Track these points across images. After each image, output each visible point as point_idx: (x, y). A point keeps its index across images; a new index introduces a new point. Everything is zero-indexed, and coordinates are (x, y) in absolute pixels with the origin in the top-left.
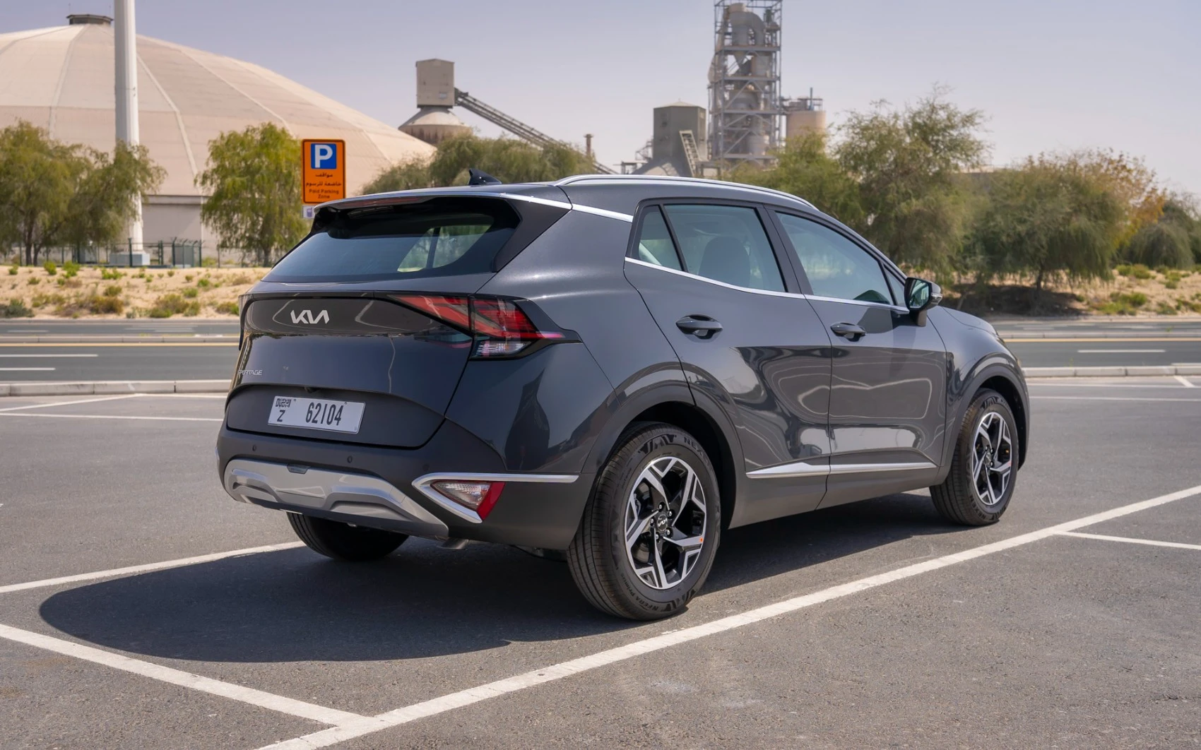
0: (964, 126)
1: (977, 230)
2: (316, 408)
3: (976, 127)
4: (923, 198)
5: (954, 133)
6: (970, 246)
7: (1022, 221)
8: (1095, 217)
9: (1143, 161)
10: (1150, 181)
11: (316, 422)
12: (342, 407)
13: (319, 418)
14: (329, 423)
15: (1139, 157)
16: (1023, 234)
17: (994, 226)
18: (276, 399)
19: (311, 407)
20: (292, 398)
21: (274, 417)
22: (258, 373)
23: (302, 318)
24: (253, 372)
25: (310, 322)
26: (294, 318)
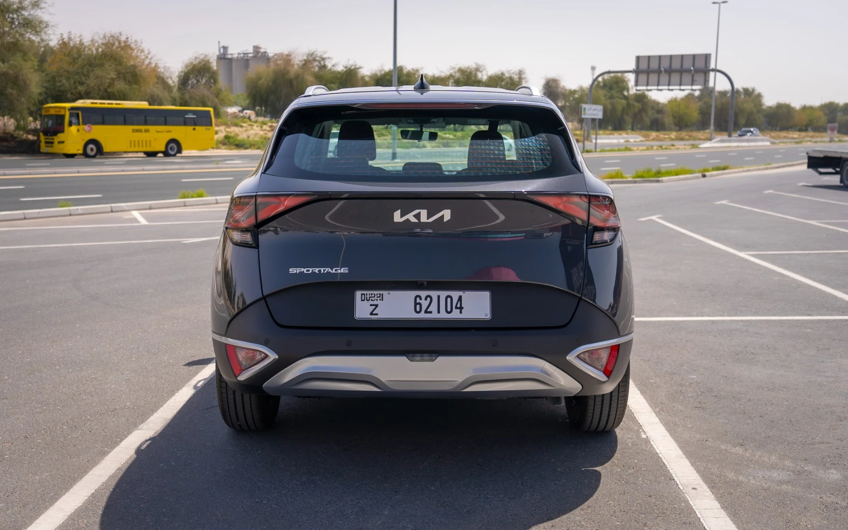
0: (33, 8)
1: (47, 88)
2: (426, 300)
3: (43, 10)
4: (8, 62)
5: (25, 13)
6: (42, 100)
7: (82, 84)
8: (129, 82)
9: (141, 43)
10: (147, 57)
11: (431, 312)
12: (461, 296)
14: (450, 312)
15: (139, 40)
16: (83, 93)
17: (60, 86)
18: (358, 294)
19: (418, 299)
20: (385, 293)
21: (362, 310)
22: (339, 271)
23: (411, 217)
24: (330, 270)
25: (422, 221)
26: (397, 217)
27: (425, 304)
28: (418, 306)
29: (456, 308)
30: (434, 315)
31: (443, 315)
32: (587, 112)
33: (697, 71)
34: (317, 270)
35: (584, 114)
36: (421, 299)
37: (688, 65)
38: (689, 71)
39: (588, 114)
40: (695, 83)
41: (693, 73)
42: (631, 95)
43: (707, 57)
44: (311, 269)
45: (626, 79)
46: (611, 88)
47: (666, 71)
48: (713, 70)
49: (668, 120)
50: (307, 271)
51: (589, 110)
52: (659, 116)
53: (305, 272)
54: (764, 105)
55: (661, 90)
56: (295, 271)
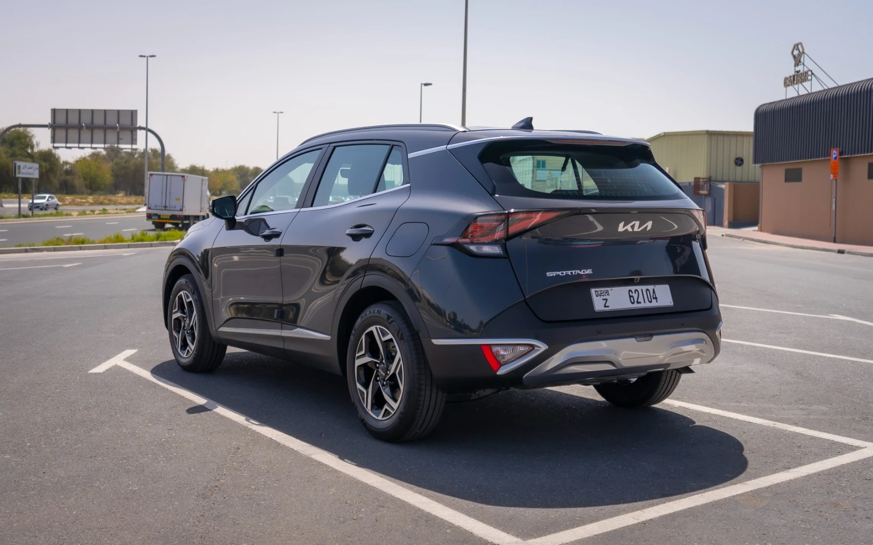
2: (635, 293)
11: (640, 303)
12: (654, 290)
13: (641, 299)
14: (651, 302)
18: (593, 291)
19: (631, 293)
20: (609, 289)
21: (599, 305)
22: (586, 273)
23: (629, 228)
24: (580, 272)
25: (635, 230)
26: (621, 228)
27: (635, 296)
28: (632, 298)
29: (654, 298)
30: (643, 305)
31: (648, 305)
32: (22, 170)
33: (123, 128)
34: (569, 273)
35: (19, 173)
36: (632, 293)
37: (112, 121)
38: (114, 128)
39: (23, 173)
40: (120, 141)
41: (118, 130)
42: (36, 153)
43: (133, 114)
44: (564, 272)
45: (30, 135)
46: (12, 145)
47: (87, 127)
48: (141, 128)
49: (78, 182)
50: (562, 273)
51: (24, 168)
52: (68, 177)
53: (560, 274)
54: (177, 167)
55: (70, 148)
56: (552, 275)
